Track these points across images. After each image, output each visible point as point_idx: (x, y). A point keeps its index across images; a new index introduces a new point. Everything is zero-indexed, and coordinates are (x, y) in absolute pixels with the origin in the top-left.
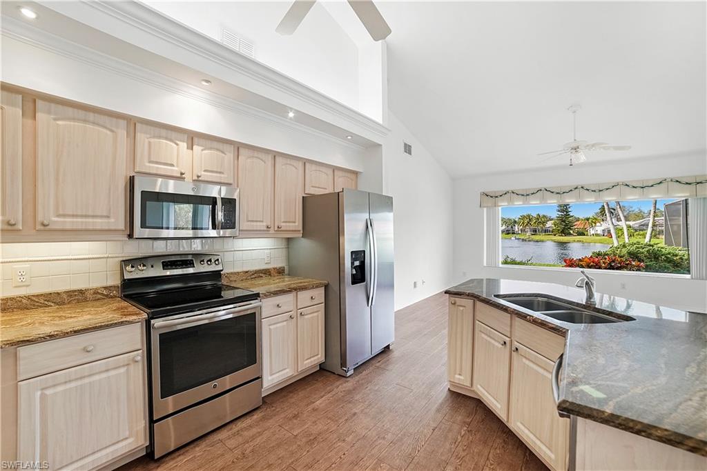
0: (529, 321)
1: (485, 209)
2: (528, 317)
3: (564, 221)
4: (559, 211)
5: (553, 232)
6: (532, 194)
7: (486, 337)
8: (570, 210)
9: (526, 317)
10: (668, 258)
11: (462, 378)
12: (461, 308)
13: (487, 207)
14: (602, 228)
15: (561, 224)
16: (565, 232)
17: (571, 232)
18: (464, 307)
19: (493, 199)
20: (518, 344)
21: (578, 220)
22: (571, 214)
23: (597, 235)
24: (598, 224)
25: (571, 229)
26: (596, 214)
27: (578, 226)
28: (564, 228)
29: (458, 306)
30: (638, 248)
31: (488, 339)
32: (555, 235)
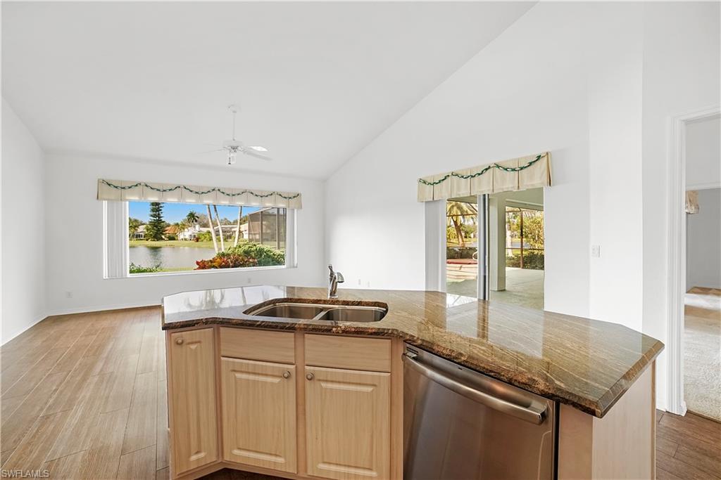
0: (337, 334)
1: (105, 203)
2: (334, 329)
3: (156, 227)
4: (152, 216)
5: (147, 237)
6: (170, 190)
7: (244, 376)
8: (162, 215)
9: (330, 330)
10: (267, 254)
11: (202, 455)
12: (193, 347)
13: (108, 200)
14: (190, 233)
15: (153, 229)
16: (157, 237)
17: (163, 237)
18: (199, 342)
19: (119, 191)
20: (312, 368)
21: (169, 225)
22: (163, 219)
23: (186, 239)
24: (186, 230)
25: (163, 234)
26: (185, 220)
27: (169, 231)
28: (156, 233)
29: (189, 344)
30: (249, 247)
31: (252, 377)
32: (147, 240)
